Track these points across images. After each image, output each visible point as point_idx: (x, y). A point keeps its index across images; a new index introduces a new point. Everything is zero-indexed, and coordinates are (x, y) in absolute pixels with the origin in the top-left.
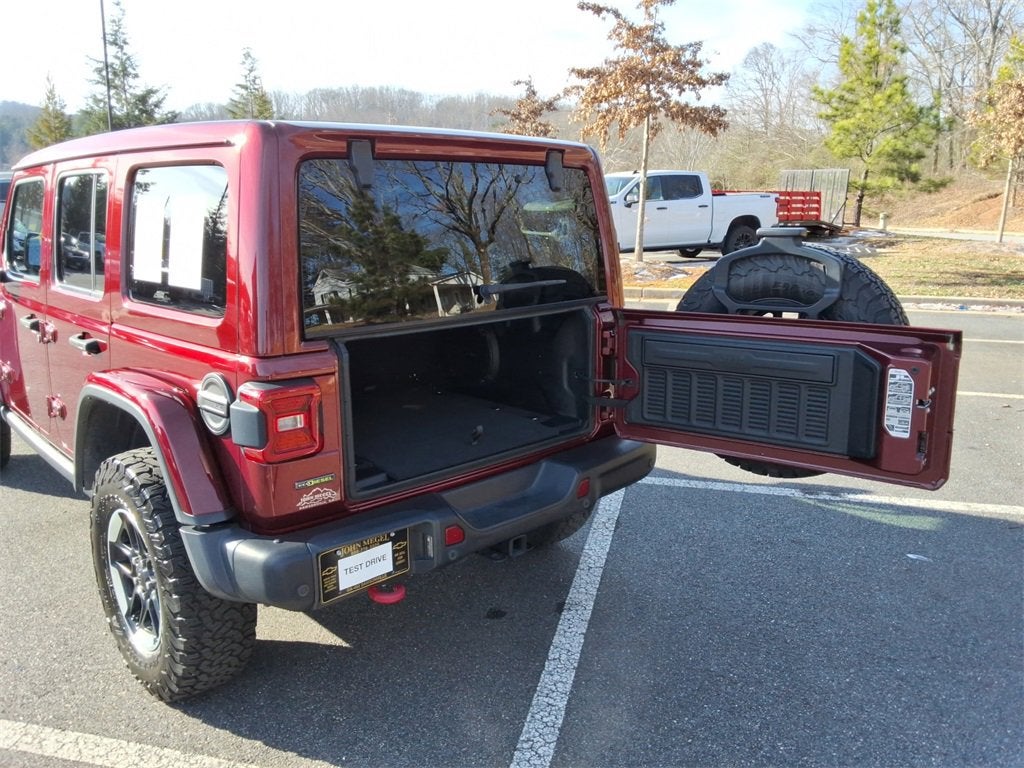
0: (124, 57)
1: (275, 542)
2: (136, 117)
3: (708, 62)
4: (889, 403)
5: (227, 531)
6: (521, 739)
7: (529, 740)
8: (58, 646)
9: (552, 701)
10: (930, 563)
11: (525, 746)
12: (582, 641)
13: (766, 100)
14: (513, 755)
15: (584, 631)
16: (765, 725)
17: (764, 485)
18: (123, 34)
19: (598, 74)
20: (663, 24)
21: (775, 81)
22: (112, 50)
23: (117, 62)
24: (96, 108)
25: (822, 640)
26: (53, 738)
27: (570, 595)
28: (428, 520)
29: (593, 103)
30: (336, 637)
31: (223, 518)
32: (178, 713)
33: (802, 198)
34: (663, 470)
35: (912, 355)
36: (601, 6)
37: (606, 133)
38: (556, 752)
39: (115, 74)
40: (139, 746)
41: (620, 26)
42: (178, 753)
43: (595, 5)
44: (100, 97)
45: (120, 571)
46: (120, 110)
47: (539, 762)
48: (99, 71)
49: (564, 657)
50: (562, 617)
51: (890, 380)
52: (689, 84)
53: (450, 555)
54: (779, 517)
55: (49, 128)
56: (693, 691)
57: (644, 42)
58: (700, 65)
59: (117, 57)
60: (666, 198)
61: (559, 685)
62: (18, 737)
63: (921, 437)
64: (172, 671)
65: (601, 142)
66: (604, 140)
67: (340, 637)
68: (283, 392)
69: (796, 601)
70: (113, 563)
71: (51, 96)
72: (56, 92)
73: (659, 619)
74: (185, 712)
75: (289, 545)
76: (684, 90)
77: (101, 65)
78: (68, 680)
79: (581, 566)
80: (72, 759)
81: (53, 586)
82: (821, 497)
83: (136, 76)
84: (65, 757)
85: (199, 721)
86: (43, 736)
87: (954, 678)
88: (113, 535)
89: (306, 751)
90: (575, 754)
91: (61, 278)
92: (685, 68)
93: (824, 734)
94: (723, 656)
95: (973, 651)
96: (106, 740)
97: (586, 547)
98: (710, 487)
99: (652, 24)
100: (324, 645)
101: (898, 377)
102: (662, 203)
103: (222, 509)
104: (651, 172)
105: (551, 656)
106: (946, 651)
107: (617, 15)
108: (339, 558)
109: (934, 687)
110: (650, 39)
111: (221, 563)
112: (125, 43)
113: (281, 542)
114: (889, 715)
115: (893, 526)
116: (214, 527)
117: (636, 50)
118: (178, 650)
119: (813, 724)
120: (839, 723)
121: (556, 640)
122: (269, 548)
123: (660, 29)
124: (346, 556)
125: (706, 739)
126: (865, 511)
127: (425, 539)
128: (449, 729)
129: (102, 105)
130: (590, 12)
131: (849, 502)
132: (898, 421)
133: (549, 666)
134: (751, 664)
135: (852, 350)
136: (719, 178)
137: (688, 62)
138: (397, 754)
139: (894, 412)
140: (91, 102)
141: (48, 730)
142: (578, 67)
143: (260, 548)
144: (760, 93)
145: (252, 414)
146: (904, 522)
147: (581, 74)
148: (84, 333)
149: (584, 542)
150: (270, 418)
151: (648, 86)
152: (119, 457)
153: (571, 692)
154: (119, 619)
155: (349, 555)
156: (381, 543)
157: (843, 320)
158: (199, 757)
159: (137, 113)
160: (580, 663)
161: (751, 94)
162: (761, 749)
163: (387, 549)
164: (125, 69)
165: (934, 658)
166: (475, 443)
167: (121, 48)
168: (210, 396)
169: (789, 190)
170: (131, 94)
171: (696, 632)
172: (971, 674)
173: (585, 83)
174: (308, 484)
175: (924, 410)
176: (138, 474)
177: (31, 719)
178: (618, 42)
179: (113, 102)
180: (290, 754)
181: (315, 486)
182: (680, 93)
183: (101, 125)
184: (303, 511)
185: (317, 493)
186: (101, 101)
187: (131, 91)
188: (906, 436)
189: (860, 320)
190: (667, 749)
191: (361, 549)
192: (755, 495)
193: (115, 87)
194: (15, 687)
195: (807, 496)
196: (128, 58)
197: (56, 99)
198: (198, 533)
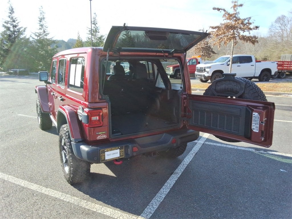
0: (96, 27)
1: (91, 146)
2: (98, 43)
3: (253, 23)
4: (253, 122)
5: (81, 143)
6: (150, 203)
7: (152, 204)
8: (51, 170)
9: (161, 196)
10: (287, 173)
11: (151, 205)
12: (175, 182)
13: (283, 33)
14: (147, 207)
15: (176, 180)
16: (217, 209)
17: (244, 147)
18: (96, 21)
19: (218, 27)
20: (239, 13)
21: (286, 27)
22: (93, 25)
23: (94, 29)
24: (89, 41)
25: (243, 190)
26: (44, 189)
27: (176, 171)
28: (128, 145)
29: (217, 36)
30: (114, 174)
31: (81, 140)
32: (72, 187)
33: (287, 63)
34: (215, 141)
35: (259, 109)
36: (220, 8)
37: (220, 44)
38: (158, 207)
39: (94, 32)
40: (62, 193)
41: (225, 14)
42: (70, 196)
43: (218, 8)
44: (90, 38)
45: (64, 152)
46: (95, 41)
47: (153, 209)
48: (90, 31)
49: (168, 185)
50: (172, 176)
51: (253, 116)
52: (247, 29)
53: (134, 154)
54: (245, 156)
55: (78, 46)
56: (200, 198)
57: (233, 18)
58: (250, 24)
59: (94, 27)
60: (240, 63)
61: (165, 192)
62: (37, 188)
63: (262, 132)
64: (70, 176)
65: (218, 47)
66: (219, 46)
67: (115, 174)
68: (93, 111)
69: (240, 179)
70: (63, 151)
71: (79, 37)
72: (80, 37)
73: (198, 179)
74: (74, 187)
75: (94, 147)
76: (245, 31)
77: (91, 30)
78: (51, 177)
79: (181, 164)
80: (47, 194)
81: (54, 156)
82: (261, 152)
83: (99, 32)
84: (46, 194)
85: (76, 189)
86: (42, 188)
87: (279, 204)
88: (63, 144)
89: (98, 199)
90: (163, 208)
91: (59, 84)
92: (246, 25)
93: (233, 213)
94: (212, 190)
95: (288, 197)
96: (55, 191)
97: (185, 159)
98: (227, 146)
99: (236, 13)
100: (110, 176)
101: (255, 115)
102: (239, 64)
103: (81, 138)
104: (234, 56)
105: (165, 185)
106: (280, 197)
107: (224, 10)
108: (105, 152)
109: (272, 205)
110: (235, 17)
111: (79, 150)
112: (96, 24)
113: (92, 146)
114: (254, 211)
115: (279, 161)
116: (79, 142)
117: (230, 20)
118: (71, 171)
119: (231, 210)
120: (239, 211)
121: (168, 181)
122: (89, 147)
123: (238, 14)
124: (107, 151)
125: (199, 210)
126: (272, 156)
127: (128, 149)
128: (133, 199)
129: (90, 40)
130: (216, 10)
131: (269, 154)
132: (255, 127)
133: (164, 187)
134: (219, 193)
135: (245, 107)
136: (266, 56)
137: (247, 23)
138: (119, 202)
139: (254, 125)
140: (88, 39)
141: (44, 187)
142: (212, 26)
143: (87, 147)
144: (280, 31)
145: (86, 116)
146: (284, 161)
147: (213, 28)
148: (61, 96)
149: (185, 158)
150: (90, 117)
151: (234, 30)
152: (64, 125)
153: (167, 194)
154: (63, 164)
155: (108, 151)
156: (116, 149)
157: (245, 99)
158: (74, 197)
159: (99, 42)
160: (172, 188)
161: (277, 31)
162: (213, 214)
163: (118, 151)
164: (96, 30)
165: (275, 198)
166: (146, 127)
167: (96, 25)
168: (80, 111)
169: (284, 60)
170: (97, 37)
171: (207, 184)
172: (285, 203)
173: (215, 30)
174: (99, 133)
175: (262, 124)
176: (66, 129)
177: (41, 185)
178: (225, 18)
179: (93, 39)
180: (94, 199)
181: (101, 134)
182: (243, 32)
183: (90, 45)
184: (98, 140)
185: (102, 136)
186: (90, 39)
187: (97, 36)
188: (258, 131)
189: (249, 99)
190: (187, 211)
191: (111, 150)
192: (240, 150)
193: (94, 35)
194: (40, 178)
195: (256, 151)
196: (97, 28)
197: (80, 38)
198: (75, 143)
